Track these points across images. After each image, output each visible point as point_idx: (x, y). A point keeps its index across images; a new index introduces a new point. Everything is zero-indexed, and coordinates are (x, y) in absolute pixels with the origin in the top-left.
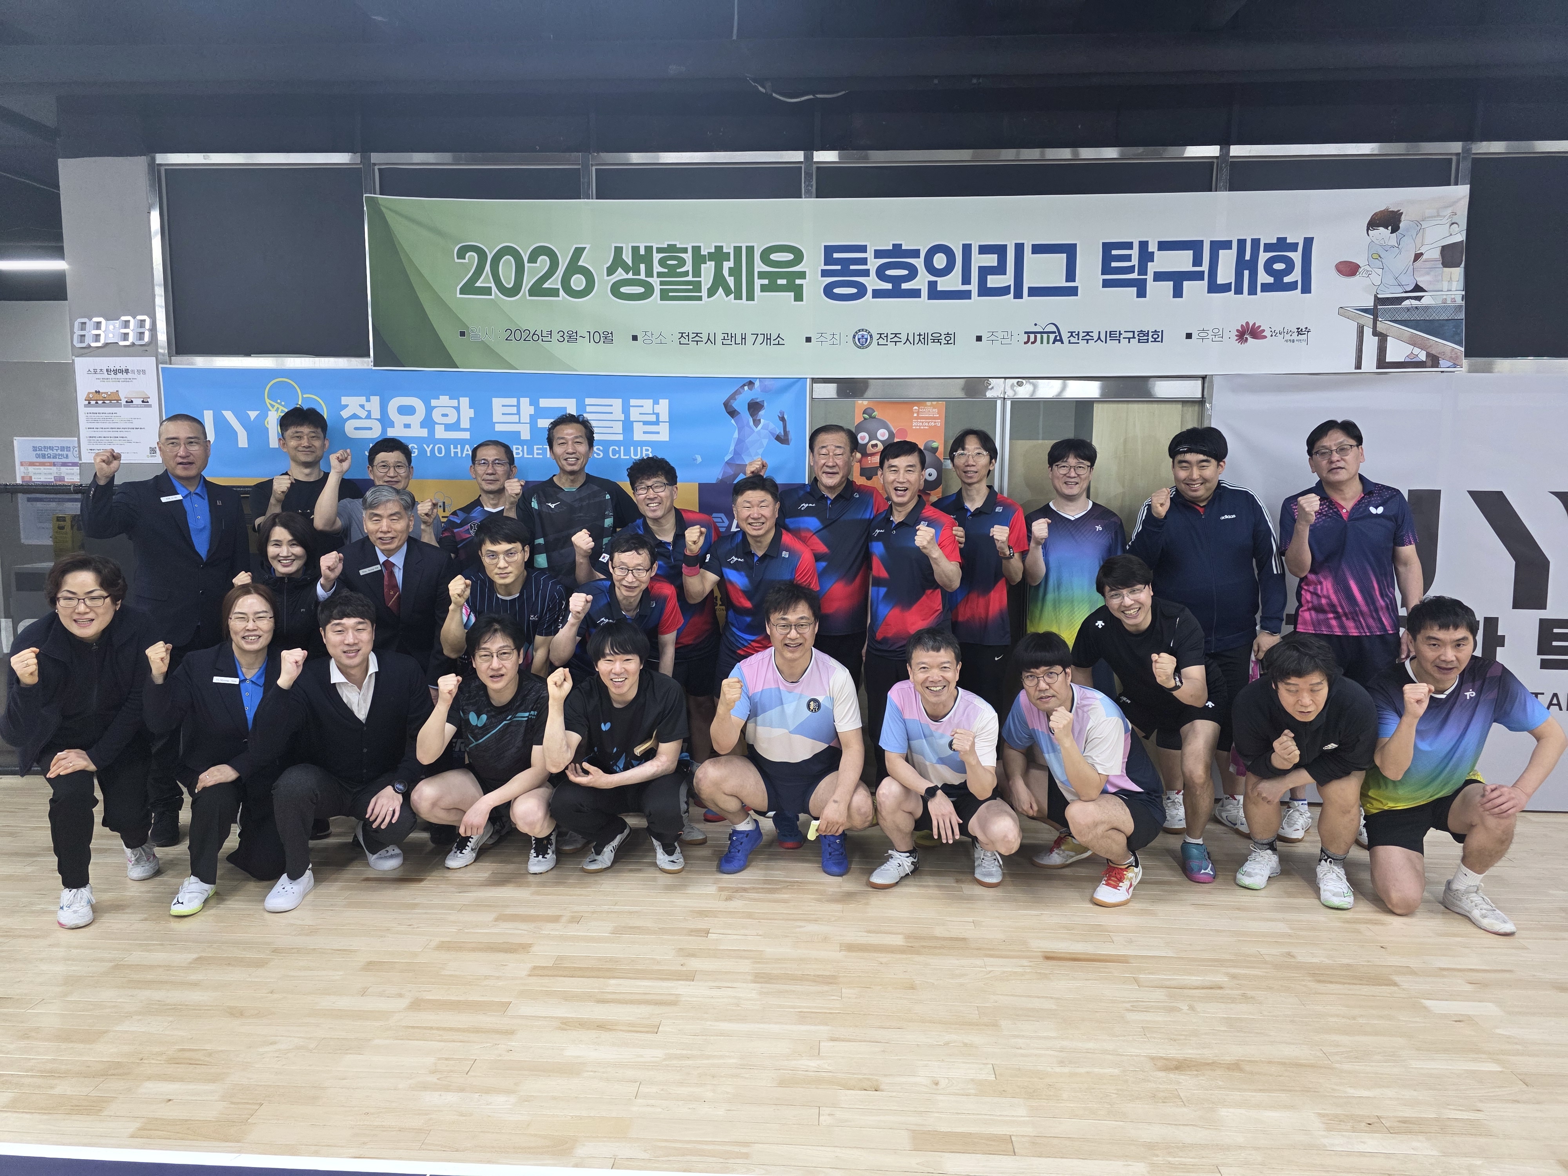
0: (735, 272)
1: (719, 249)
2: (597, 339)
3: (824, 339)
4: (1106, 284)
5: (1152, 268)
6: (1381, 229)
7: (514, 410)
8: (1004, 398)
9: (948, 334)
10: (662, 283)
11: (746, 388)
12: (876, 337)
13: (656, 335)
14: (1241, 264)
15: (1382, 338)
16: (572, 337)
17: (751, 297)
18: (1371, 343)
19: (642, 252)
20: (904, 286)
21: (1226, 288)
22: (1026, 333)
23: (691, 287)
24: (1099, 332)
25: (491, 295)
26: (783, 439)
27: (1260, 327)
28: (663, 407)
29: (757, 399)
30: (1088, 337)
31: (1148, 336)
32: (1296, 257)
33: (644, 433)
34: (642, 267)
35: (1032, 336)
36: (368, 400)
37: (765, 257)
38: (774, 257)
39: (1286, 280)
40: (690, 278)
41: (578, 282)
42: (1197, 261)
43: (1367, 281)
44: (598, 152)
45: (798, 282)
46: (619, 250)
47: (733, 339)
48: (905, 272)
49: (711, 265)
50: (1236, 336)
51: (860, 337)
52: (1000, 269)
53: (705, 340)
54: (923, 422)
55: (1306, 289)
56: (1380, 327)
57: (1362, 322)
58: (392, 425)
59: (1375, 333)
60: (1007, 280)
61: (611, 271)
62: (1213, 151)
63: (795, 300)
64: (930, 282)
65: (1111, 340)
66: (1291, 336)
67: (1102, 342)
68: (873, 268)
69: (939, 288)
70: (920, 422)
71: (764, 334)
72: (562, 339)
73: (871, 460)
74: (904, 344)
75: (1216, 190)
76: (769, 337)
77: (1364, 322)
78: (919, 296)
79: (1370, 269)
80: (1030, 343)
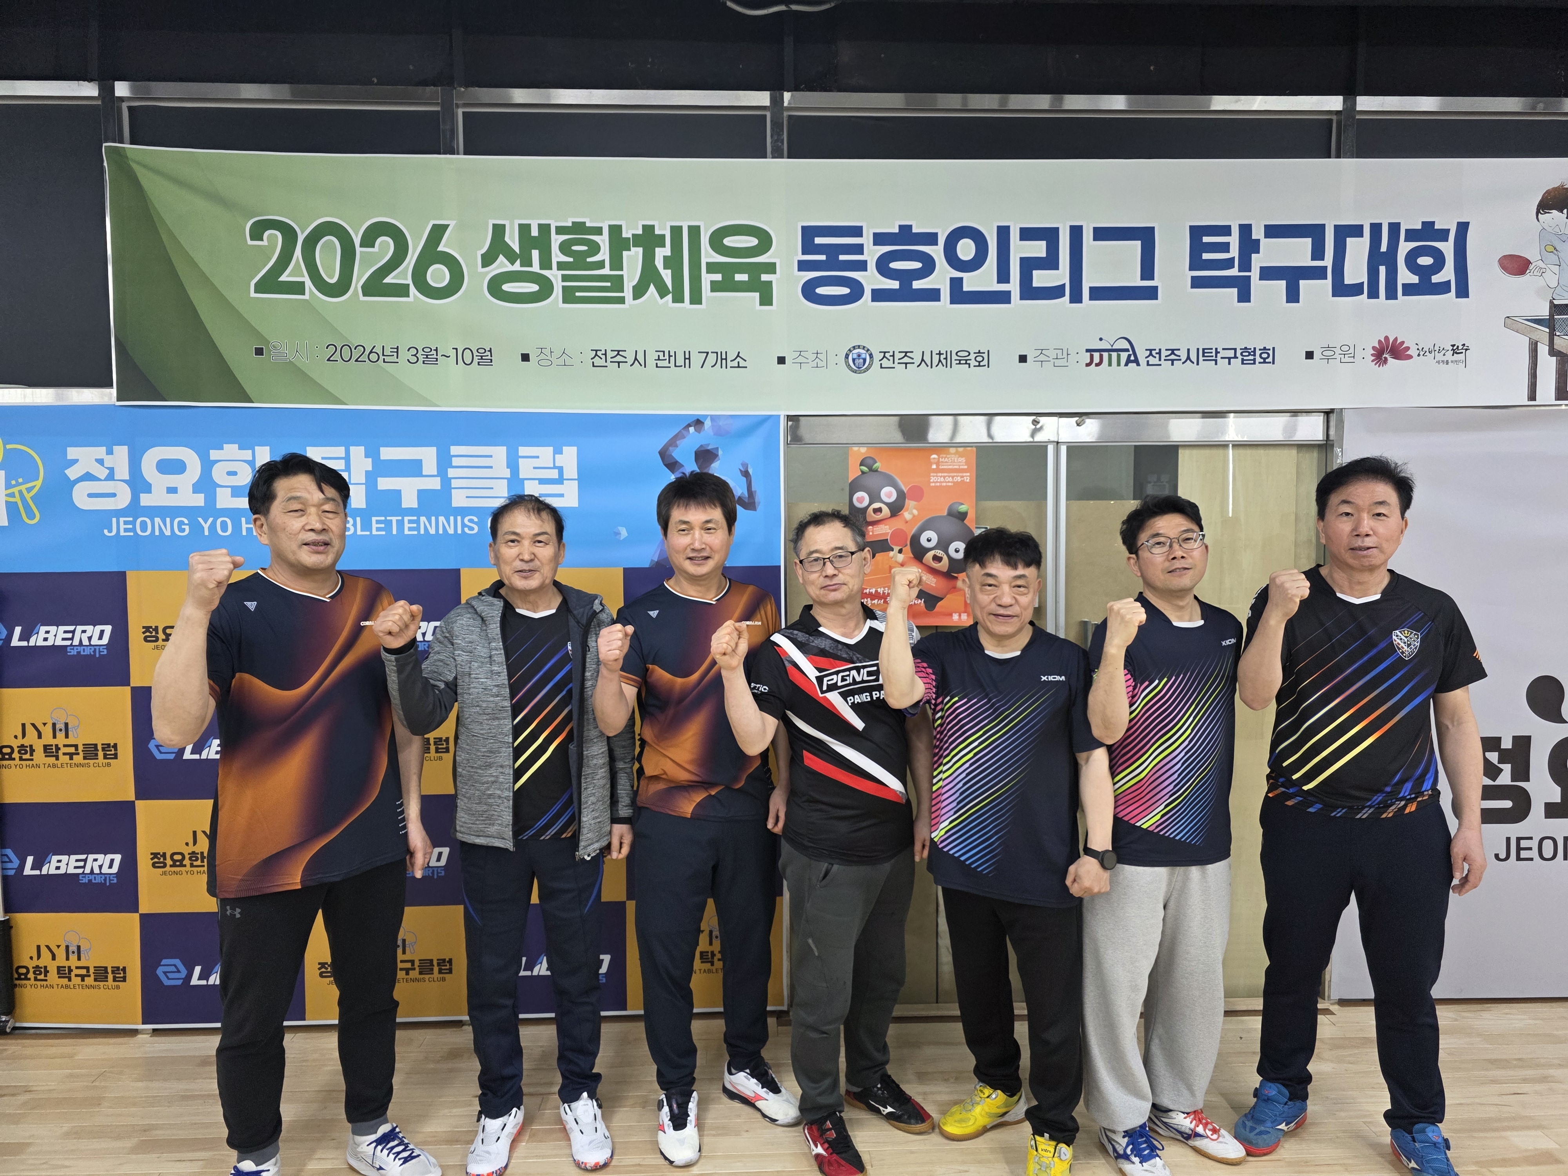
0: (674, 262)
1: (649, 229)
2: (468, 358)
3: (805, 360)
4: (1197, 283)
5: (1258, 261)
6: (1554, 212)
8: (1058, 443)
9: (979, 352)
10: (565, 278)
11: (692, 429)
12: (877, 356)
13: (558, 352)
14: (1375, 258)
15: (1562, 359)
16: (430, 356)
17: (696, 299)
18: (1547, 365)
19: (535, 232)
20: (917, 285)
21: (1355, 290)
22: (1087, 351)
23: (609, 284)
24: (1188, 350)
25: (304, 294)
26: (748, 503)
27: (1403, 343)
28: (569, 457)
29: (708, 445)
30: (1173, 357)
31: (1254, 355)
32: (1447, 248)
34: (535, 254)
35: (1096, 355)
36: (110, 452)
37: (716, 240)
38: (729, 241)
39: (1435, 279)
40: (606, 271)
41: (439, 276)
42: (1318, 253)
43: (1541, 282)
44: (467, 86)
45: (765, 277)
46: (499, 230)
47: (672, 359)
48: (917, 265)
49: (637, 253)
50: (1372, 355)
51: (855, 356)
52: (1050, 262)
53: (630, 360)
54: (944, 477)
55: (1463, 292)
56: (1559, 343)
57: (1535, 337)
58: (148, 489)
59: (1553, 352)
60: (1061, 276)
61: (488, 260)
62: (1335, 103)
63: (761, 304)
64: (952, 279)
65: (1204, 360)
66: (1444, 355)
67: (1193, 363)
68: (872, 259)
69: (966, 288)
70: (941, 477)
71: (717, 353)
72: (414, 359)
73: (873, 532)
74: (918, 366)
75: (1338, 156)
76: (724, 357)
77: (1538, 337)
78: (938, 299)
79: (1543, 266)
80: (1094, 364)
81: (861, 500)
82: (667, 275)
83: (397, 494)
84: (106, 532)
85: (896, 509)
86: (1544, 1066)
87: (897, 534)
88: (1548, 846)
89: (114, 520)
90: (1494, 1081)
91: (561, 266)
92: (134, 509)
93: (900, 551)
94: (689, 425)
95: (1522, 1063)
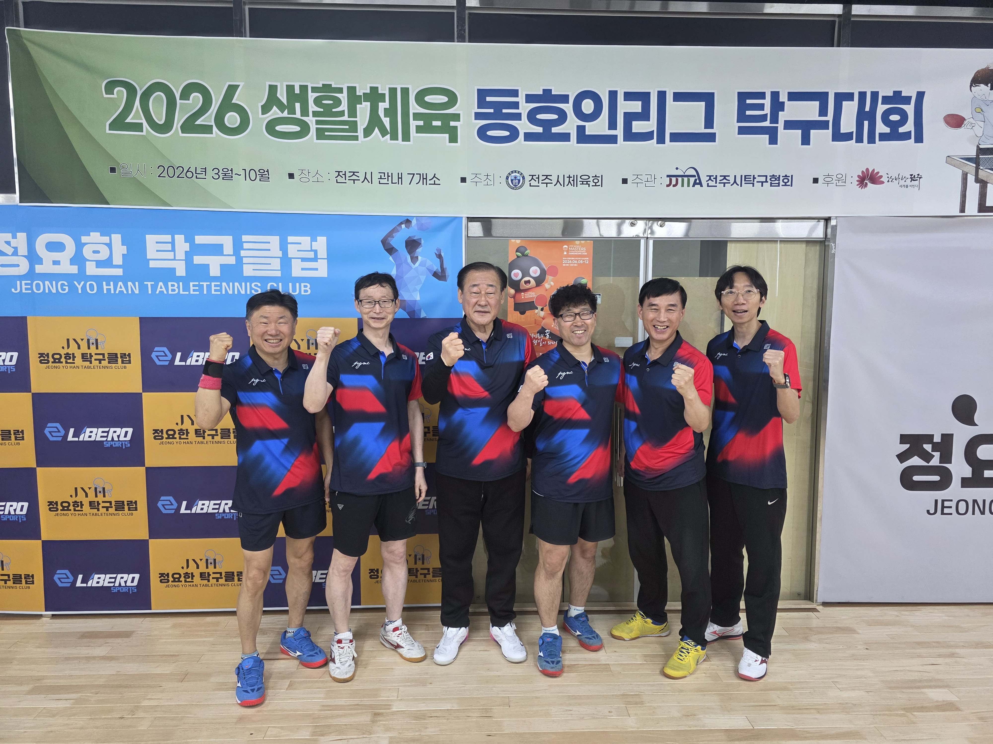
0: (391, 112)
1: (374, 90)
2: (253, 176)
3: (479, 180)
4: (742, 131)
5: (783, 117)
6: (982, 85)
7: (169, 247)
8: (647, 238)
9: (596, 176)
10: (318, 122)
11: (403, 226)
12: (528, 178)
13: (313, 173)
14: (861, 115)
15: (983, 184)
16: (227, 175)
17: (406, 137)
18: (973, 189)
19: (297, 91)
20: (555, 130)
21: (848, 137)
22: (668, 176)
23: (347, 127)
24: (735, 176)
25: (142, 131)
26: (440, 275)
27: (878, 173)
28: (321, 243)
29: (414, 236)
30: (725, 181)
31: (779, 180)
32: (910, 109)
33: (303, 269)
34: (298, 105)
35: (674, 180)
36: (14, 237)
37: (420, 98)
38: (428, 99)
39: (901, 130)
40: (346, 118)
41: (233, 120)
42: (823, 111)
43: (971, 133)
45: (452, 124)
46: (273, 89)
47: (390, 178)
48: (555, 117)
49: (366, 105)
50: (857, 181)
51: (513, 178)
52: (644, 115)
53: (362, 178)
54: (572, 260)
55: (919, 139)
56: (982, 174)
57: (966, 170)
58: (40, 261)
59: (977, 180)
60: (651, 125)
61: (266, 109)
62: (836, 9)
63: (450, 141)
64: (578, 127)
65: (745, 183)
66: (905, 181)
67: (738, 185)
68: (525, 112)
69: (587, 133)
70: (570, 260)
71: (420, 174)
72: (217, 177)
73: (524, 296)
74: (555, 185)
75: (839, 46)
76: (425, 177)
77: (968, 170)
78: (569, 140)
79: (974, 122)
80: (672, 185)
81: (516, 275)
82: (386, 121)
83: (206, 267)
84: (13, 290)
85: (539, 281)
86: (953, 646)
87: (540, 297)
88: (962, 505)
89: (18, 282)
90: (919, 656)
91: (315, 114)
92: (31, 275)
93: (542, 310)
94: (402, 223)
95: (939, 645)
